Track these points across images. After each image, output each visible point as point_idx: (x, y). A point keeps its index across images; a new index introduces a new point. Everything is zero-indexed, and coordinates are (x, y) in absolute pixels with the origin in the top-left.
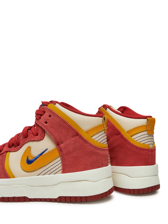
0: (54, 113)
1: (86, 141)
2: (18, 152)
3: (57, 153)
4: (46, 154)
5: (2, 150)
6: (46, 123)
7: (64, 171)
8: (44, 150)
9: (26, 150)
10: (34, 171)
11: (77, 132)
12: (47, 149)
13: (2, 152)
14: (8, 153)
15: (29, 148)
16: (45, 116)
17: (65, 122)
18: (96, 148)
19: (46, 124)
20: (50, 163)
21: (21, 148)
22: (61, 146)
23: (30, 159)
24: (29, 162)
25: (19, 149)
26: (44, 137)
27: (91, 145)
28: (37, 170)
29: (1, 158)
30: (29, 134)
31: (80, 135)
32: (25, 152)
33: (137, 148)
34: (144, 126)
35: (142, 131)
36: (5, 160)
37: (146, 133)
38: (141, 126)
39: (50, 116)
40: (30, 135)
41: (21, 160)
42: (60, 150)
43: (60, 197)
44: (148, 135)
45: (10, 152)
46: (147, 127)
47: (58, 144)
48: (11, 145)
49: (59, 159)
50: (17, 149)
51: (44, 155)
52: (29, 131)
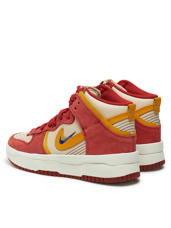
0: (82, 101)
1: (106, 128)
2: (54, 131)
3: (82, 137)
4: (74, 137)
5: (44, 128)
6: (76, 108)
7: (88, 153)
8: (73, 133)
9: (60, 131)
10: (65, 150)
11: (99, 120)
12: (75, 133)
13: (43, 131)
14: (47, 132)
15: (62, 129)
16: (75, 103)
17: (89, 110)
18: (116, 135)
19: (75, 110)
20: (76, 145)
21: (57, 128)
22: (85, 131)
23: (62, 139)
24: (62, 142)
25: (56, 129)
26: (73, 121)
27: (111, 132)
28: (67, 149)
29: (42, 136)
30: (63, 116)
31: (101, 123)
32: (59, 133)
33: (145, 127)
34: (152, 105)
35: (150, 110)
36: (44, 138)
37: (153, 112)
38: (149, 106)
39: (79, 103)
40: (64, 118)
41: (56, 140)
42: (85, 135)
43: (83, 176)
44: (155, 114)
45: (49, 131)
46: (154, 107)
47: (83, 129)
48: (50, 125)
49: (84, 142)
50: (54, 129)
51: (73, 137)
52: (64, 114)
